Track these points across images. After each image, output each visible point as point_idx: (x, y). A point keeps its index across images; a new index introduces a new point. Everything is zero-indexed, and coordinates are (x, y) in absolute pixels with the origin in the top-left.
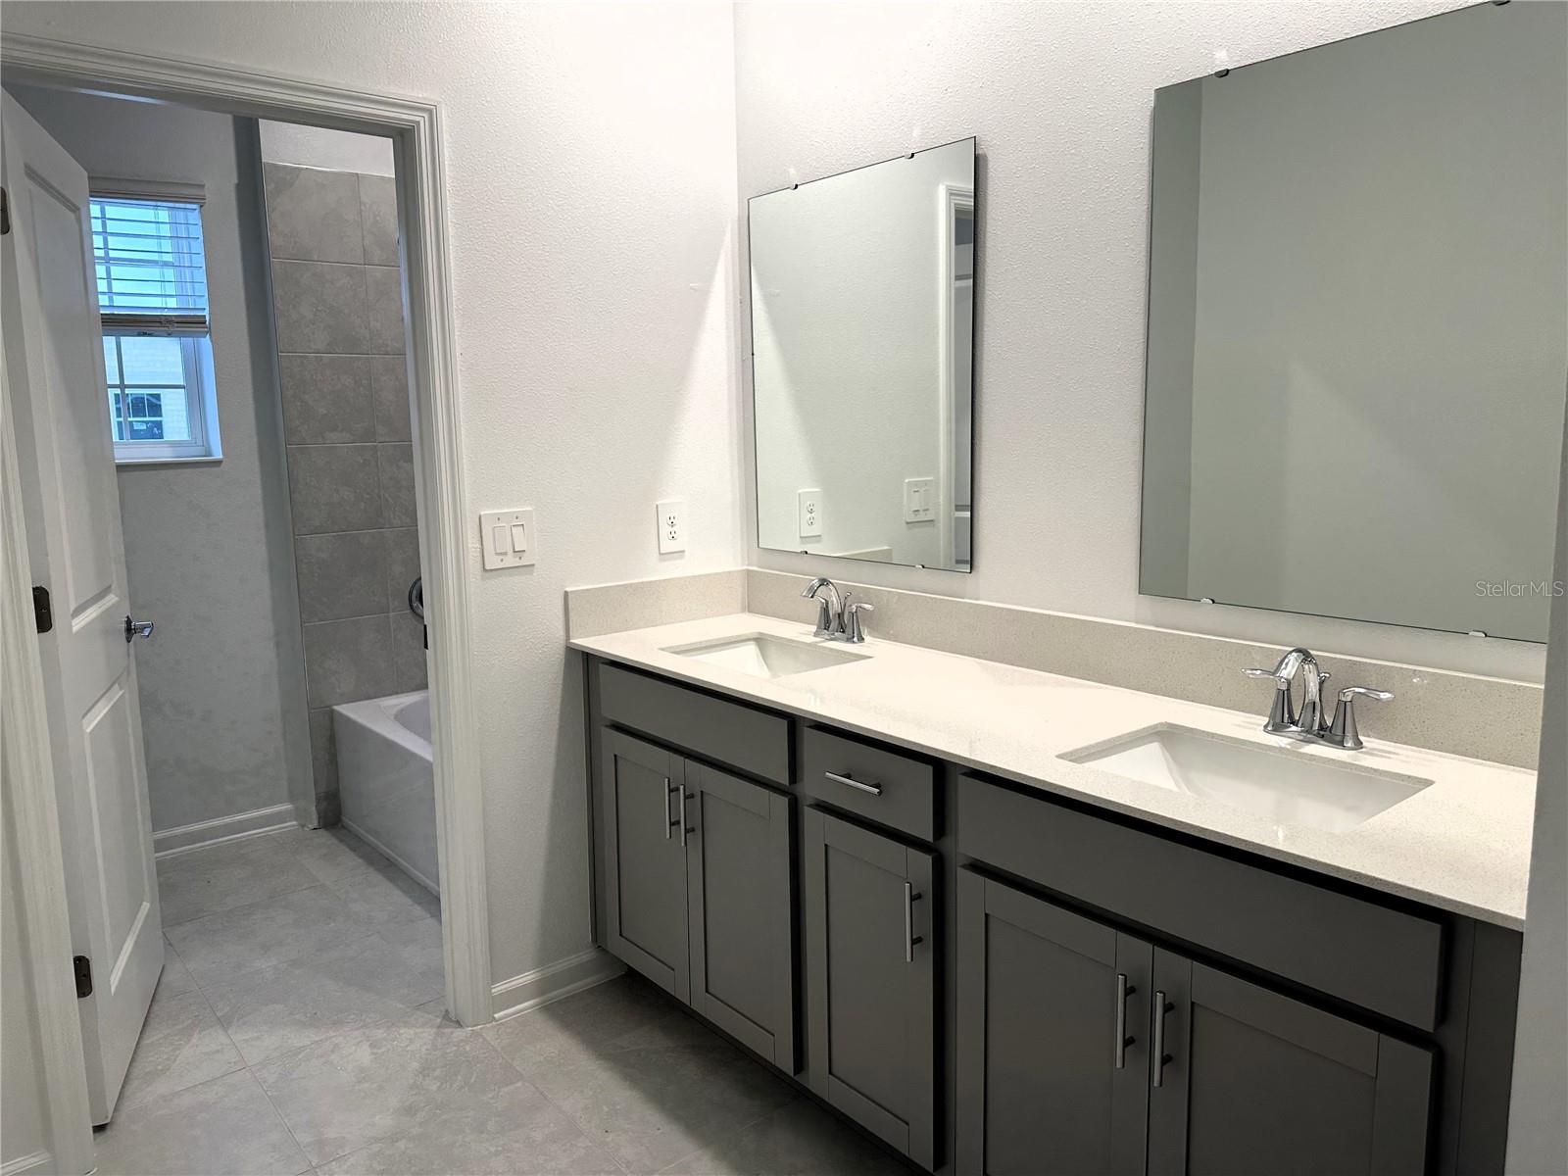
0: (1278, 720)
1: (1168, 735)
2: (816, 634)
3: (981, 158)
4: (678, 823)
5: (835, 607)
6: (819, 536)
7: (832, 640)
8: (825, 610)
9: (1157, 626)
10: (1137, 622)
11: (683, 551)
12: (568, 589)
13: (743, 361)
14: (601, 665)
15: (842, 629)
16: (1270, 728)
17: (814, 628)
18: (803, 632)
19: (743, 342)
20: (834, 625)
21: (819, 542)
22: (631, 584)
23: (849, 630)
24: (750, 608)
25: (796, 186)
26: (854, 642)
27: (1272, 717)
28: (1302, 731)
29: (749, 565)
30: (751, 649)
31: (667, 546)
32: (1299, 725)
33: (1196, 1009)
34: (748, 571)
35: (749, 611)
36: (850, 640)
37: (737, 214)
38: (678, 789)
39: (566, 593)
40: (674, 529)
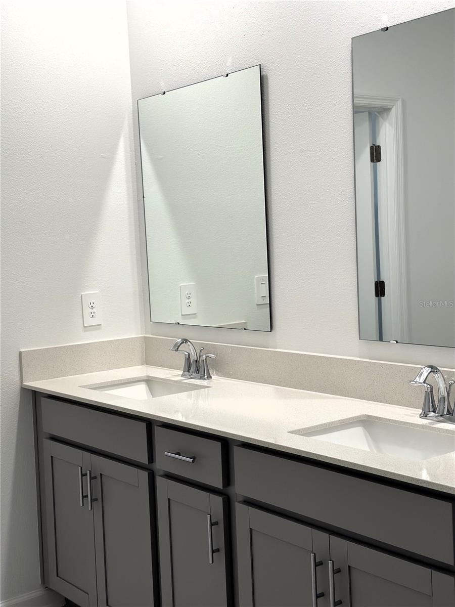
0: (427, 409)
1: (367, 422)
2: (182, 376)
3: (265, 78)
4: (87, 496)
5: (193, 357)
6: (195, 314)
7: (191, 378)
8: (188, 359)
9: (370, 359)
10: (360, 357)
11: (101, 325)
12: (21, 350)
13: (138, 201)
14: (42, 398)
15: (198, 370)
16: (422, 415)
17: (181, 372)
18: (175, 375)
19: (138, 190)
20: (193, 368)
21: (194, 318)
22: (64, 347)
23: (201, 371)
24: (147, 361)
25: (164, 93)
26: (205, 379)
27: (424, 409)
28: (438, 416)
29: (146, 334)
30: (143, 387)
31: (90, 321)
32: (437, 412)
33: (352, 570)
34: (145, 337)
35: (147, 364)
36: (202, 378)
37: (132, 110)
38: (86, 475)
39: (20, 353)
40: (94, 310)
